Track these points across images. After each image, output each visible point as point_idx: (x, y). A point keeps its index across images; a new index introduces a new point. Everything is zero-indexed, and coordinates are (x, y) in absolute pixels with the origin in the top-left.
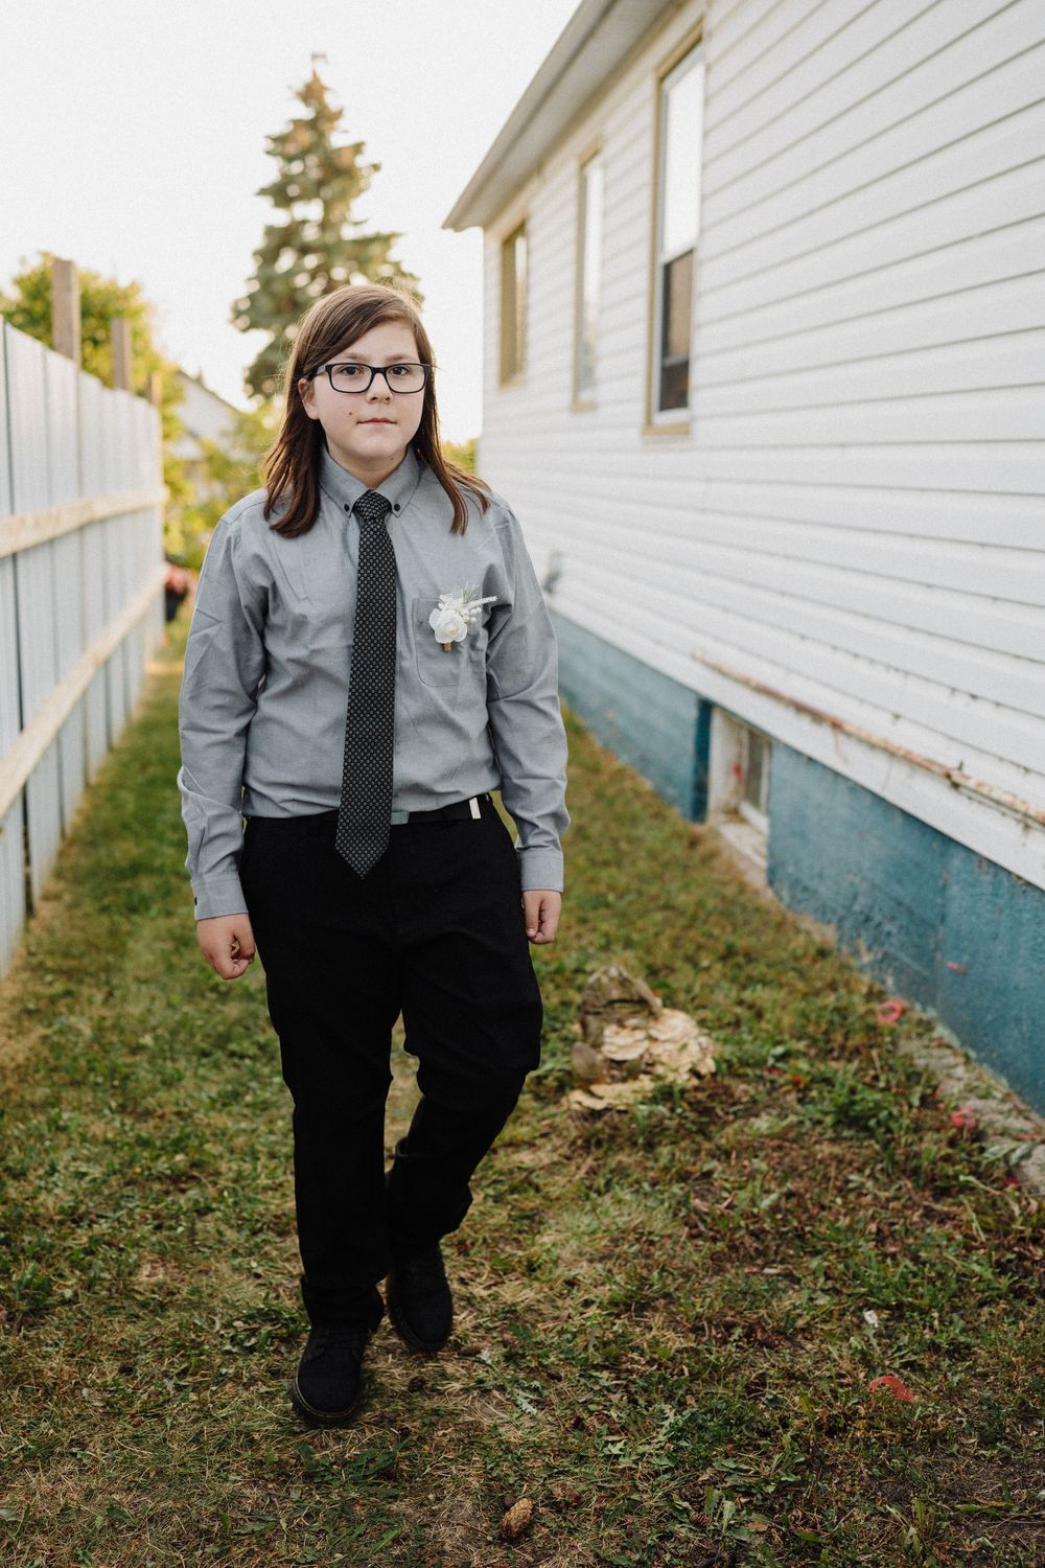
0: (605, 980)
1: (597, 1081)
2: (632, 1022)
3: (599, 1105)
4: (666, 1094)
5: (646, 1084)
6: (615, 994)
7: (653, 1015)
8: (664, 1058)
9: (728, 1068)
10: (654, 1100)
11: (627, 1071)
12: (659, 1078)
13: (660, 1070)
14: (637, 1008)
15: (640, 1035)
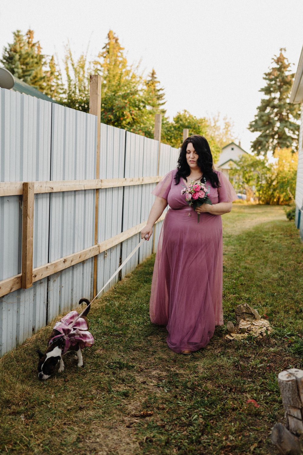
0: (242, 307)
1: (232, 332)
2: (247, 319)
3: (231, 338)
4: (250, 338)
5: (246, 335)
6: (244, 311)
7: (255, 318)
8: (254, 330)
9: (274, 336)
10: (246, 339)
11: (242, 331)
12: (250, 334)
13: (251, 332)
14: (250, 316)
15: (249, 323)
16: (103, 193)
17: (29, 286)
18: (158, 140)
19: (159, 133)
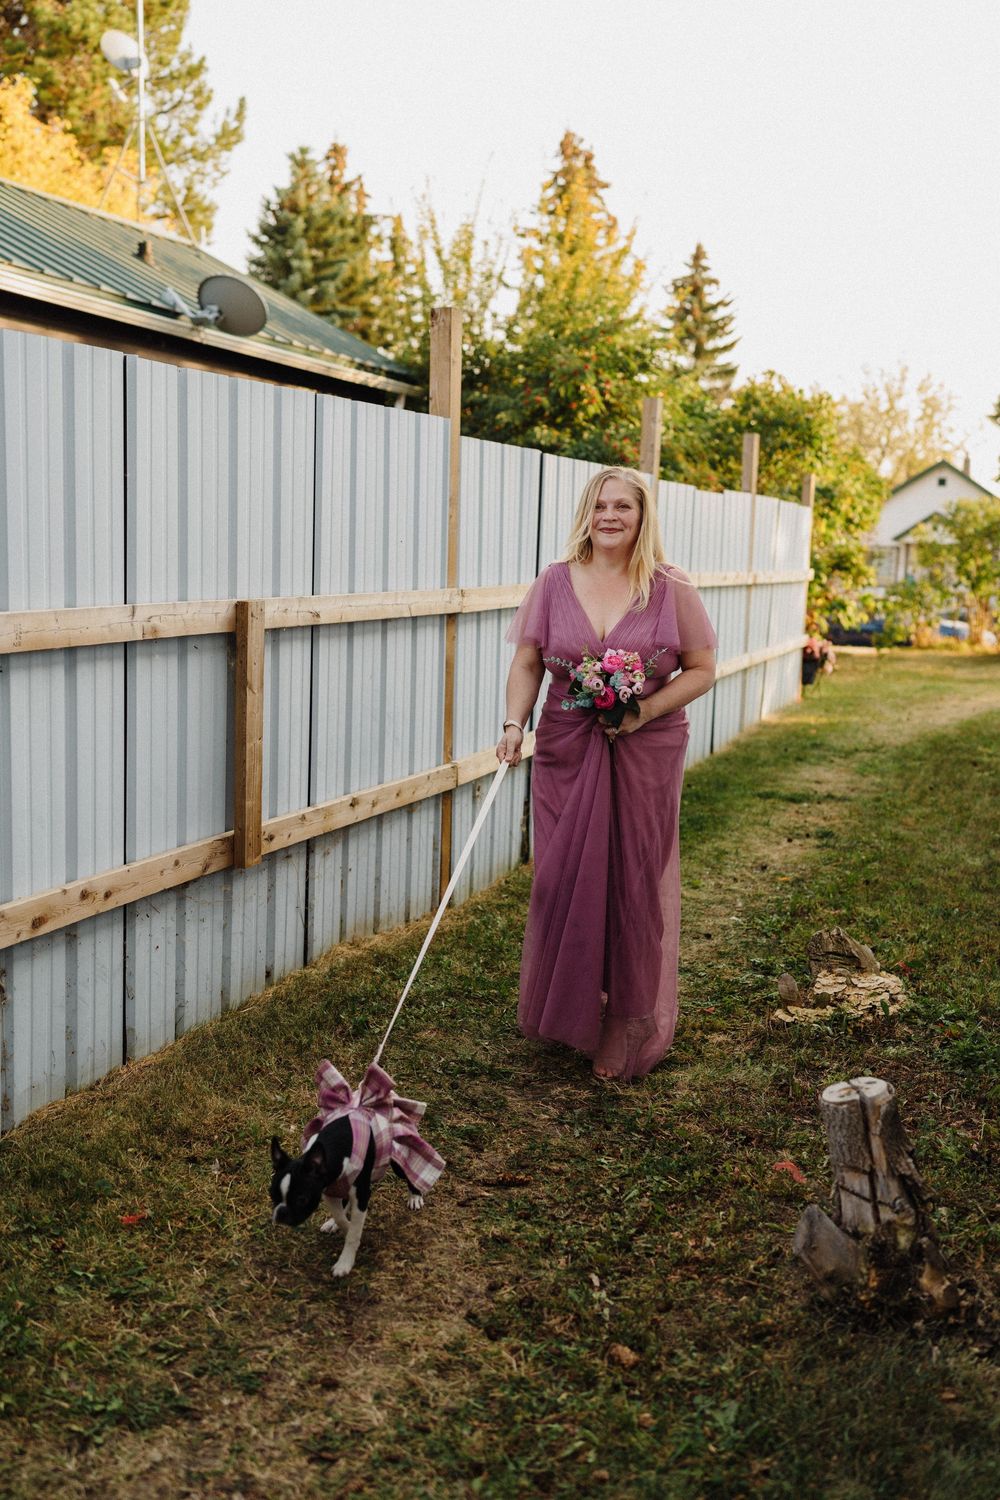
0: (826, 936)
1: (792, 1003)
2: (838, 970)
3: (789, 1019)
4: (838, 1021)
5: (830, 1011)
6: (831, 948)
7: (860, 969)
8: (852, 998)
9: (907, 1017)
10: (827, 1023)
11: (821, 1001)
12: (839, 1010)
13: (844, 1005)
14: (848, 961)
15: (841, 979)
16: (469, 626)
17: (251, 861)
18: (651, 473)
19: (652, 452)
